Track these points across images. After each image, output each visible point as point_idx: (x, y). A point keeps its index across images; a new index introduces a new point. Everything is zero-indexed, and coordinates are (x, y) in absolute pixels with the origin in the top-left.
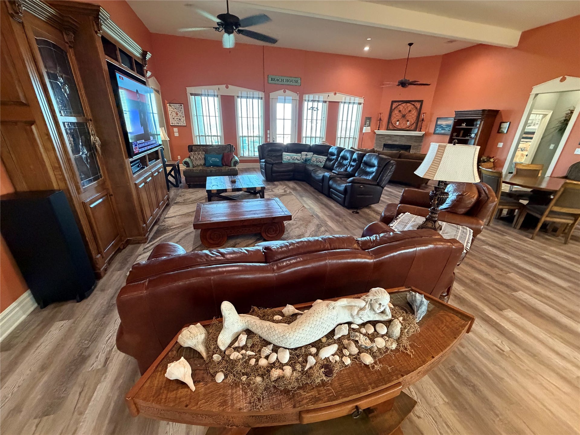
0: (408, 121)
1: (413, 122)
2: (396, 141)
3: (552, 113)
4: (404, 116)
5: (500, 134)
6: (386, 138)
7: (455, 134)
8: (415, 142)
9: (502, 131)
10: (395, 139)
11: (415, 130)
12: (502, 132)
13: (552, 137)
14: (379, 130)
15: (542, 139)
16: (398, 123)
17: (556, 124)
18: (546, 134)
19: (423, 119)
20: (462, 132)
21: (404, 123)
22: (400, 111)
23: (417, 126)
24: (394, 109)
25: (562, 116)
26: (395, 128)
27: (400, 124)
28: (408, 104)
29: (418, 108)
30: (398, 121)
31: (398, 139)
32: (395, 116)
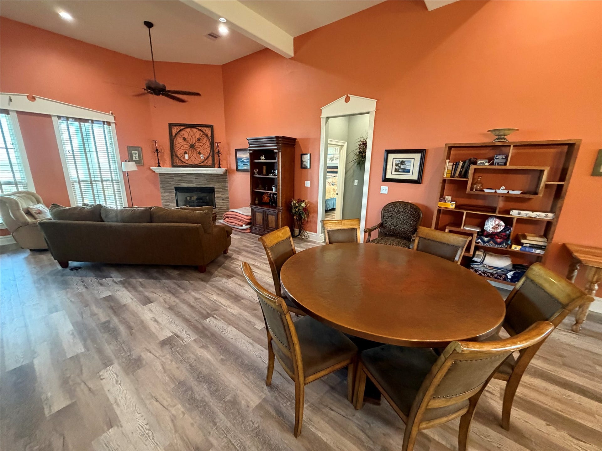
0: (200, 153)
1: (207, 155)
2: (191, 182)
3: (346, 144)
4: (192, 146)
5: (304, 170)
6: (175, 178)
7: (256, 171)
8: (218, 182)
9: (304, 165)
10: (188, 179)
11: (213, 166)
12: (305, 168)
13: (354, 171)
14: (159, 166)
15: (346, 173)
16: (187, 156)
17: (354, 157)
18: (348, 169)
19: (219, 151)
20: (264, 168)
21: (195, 155)
22: (185, 139)
23: (213, 160)
24: (176, 135)
25: (355, 148)
26: (184, 164)
27: (190, 157)
28: (195, 130)
29: (209, 135)
30: (186, 153)
31: (193, 179)
32: (179, 146)
